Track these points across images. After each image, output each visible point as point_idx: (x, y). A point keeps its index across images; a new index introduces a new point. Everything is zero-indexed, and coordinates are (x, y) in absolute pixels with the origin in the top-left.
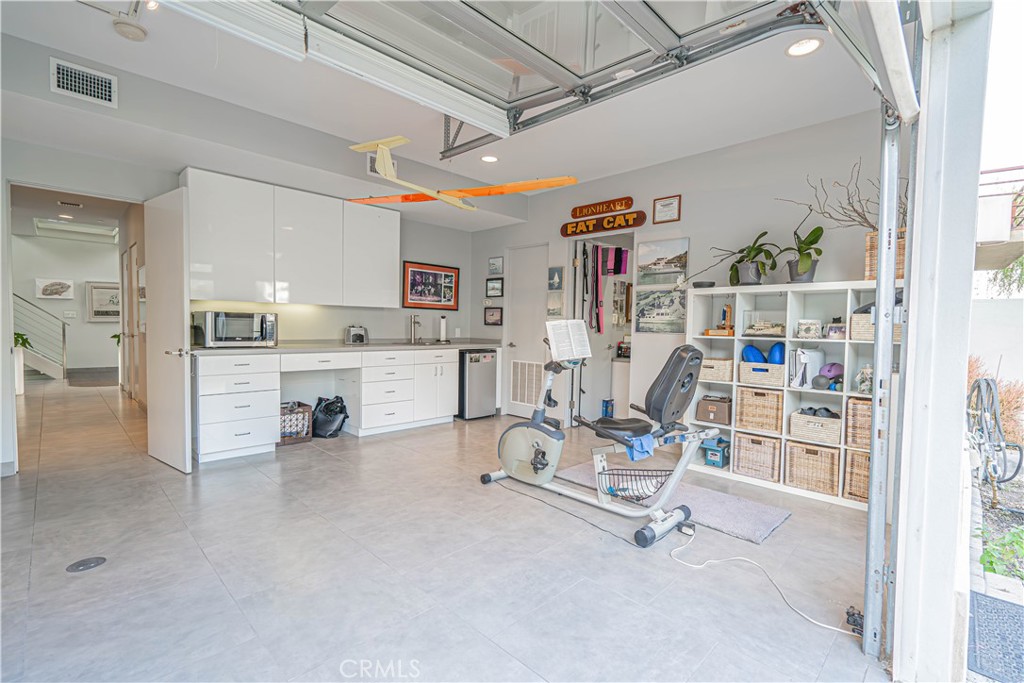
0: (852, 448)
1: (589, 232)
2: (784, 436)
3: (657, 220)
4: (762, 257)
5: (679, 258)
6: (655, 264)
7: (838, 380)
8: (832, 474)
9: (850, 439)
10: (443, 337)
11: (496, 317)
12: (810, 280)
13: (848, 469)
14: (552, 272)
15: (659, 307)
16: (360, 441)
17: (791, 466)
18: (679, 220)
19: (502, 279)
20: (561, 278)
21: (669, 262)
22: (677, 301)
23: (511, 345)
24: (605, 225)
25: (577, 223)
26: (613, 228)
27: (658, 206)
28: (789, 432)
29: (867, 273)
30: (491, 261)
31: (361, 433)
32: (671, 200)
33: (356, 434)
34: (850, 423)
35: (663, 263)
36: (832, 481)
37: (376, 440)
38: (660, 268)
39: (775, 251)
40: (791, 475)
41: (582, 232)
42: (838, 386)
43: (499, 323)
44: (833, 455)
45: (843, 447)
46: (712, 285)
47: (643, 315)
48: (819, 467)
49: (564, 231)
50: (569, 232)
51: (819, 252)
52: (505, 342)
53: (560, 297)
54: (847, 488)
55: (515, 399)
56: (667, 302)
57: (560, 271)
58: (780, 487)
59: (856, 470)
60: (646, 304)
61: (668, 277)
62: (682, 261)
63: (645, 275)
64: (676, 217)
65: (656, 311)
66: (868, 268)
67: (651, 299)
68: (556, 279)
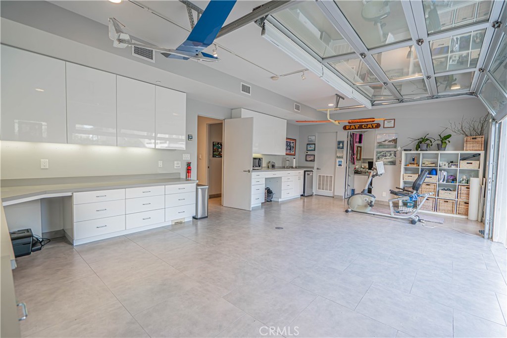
0: (459, 200)
1: (356, 129)
2: (437, 197)
3: (385, 126)
4: (428, 142)
5: (394, 140)
6: (384, 142)
7: (454, 180)
8: (453, 208)
9: (459, 197)
10: (294, 166)
11: (312, 158)
12: (445, 150)
13: (458, 206)
14: (339, 143)
15: (386, 156)
16: (279, 203)
17: (439, 206)
18: (394, 127)
19: (315, 144)
20: (343, 145)
21: (390, 141)
22: (393, 155)
23: (318, 169)
24: (363, 127)
25: (351, 126)
26: (366, 128)
27: (386, 122)
28: (438, 195)
29: (465, 149)
30: (309, 137)
31: (280, 200)
32: (391, 120)
33: (277, 200)
34: (459, 192)
35: (387, 142)
36: (453, 210)
37: (284, 203)
38: (386, 143)
39: (433, 140)
40: (439, 209)
41: (353, 129)
42: (455, 182)
43: (314, 161)
44: (453, 202)
45: (456, 199)
46: (411, 150)
47: (379, 159)
48: (449, 206)
49: (345, 128)
50: (347, 128)
51: (449, 142)
52: (315, 168)
53: (343, 152)
54: (458, 212)
55: (319, 188)
56: (389, 155)
57: (343, 142)
58: (435, 213)
59: (460, 206)
60: (380, 155)
61: (389, 146)
62: (395, 141)
63: (380, 145)
64: (393, 126)
65: (384, 158)
66: (465, 147)
67: (382, 153)
68: (341, 145)
